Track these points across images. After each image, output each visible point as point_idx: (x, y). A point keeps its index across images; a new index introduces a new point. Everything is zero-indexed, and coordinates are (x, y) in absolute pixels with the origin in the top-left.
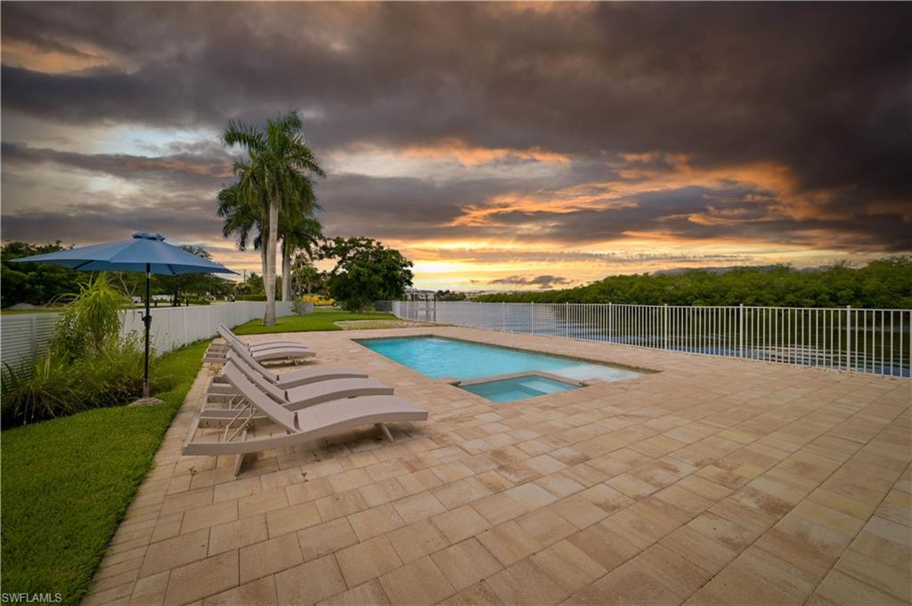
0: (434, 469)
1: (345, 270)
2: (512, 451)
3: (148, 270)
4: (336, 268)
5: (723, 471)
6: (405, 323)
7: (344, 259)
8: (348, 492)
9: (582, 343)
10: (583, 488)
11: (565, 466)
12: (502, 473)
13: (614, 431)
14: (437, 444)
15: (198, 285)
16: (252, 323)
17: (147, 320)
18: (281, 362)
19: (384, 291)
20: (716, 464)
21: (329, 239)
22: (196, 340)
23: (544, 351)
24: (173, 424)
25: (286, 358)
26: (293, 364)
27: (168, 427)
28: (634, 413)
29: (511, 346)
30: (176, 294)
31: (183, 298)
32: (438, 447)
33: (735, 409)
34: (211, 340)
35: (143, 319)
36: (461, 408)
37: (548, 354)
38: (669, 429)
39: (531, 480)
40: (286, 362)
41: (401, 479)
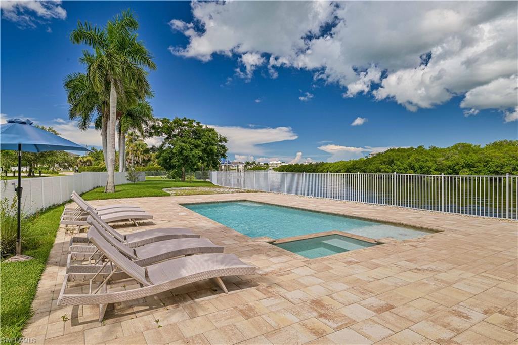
0: (264, 316)
1: (171, 145)
2: (327, 301)
3: (20, 149)
4: (164, 144)
5: (508, 318)
6: (222, 190)
7: (170, 136)
8: (196, 336)
9: (372, 206)
10: (391, 332)
11: (374, 313)
12: (322, 319)
13: (411, 283)
14: (265, 294)
15: (49, 159)
16: (95, 190)
17: (19, 190)
18: (124, 223)
19: (203, 163)
20: (501, 312)
21: (157, 120)
22: (51, 205)
23: (341, 213)
24: (43, 277)
25: (128, 220)
26: (134, 225)
27: (39, 280)
28: (426, 267)
29: (313, 209)
30: (31, 166)
31: (36, 169)
32: (265, 297)
33: (510, 264)
34: (64, 204)
35: (16, 190)
36: (279, 263)
37: (344, 216)
38: (457, 281)
39: (346, 326)
40: (128, 223)
41: (238, 324)
